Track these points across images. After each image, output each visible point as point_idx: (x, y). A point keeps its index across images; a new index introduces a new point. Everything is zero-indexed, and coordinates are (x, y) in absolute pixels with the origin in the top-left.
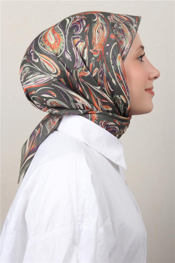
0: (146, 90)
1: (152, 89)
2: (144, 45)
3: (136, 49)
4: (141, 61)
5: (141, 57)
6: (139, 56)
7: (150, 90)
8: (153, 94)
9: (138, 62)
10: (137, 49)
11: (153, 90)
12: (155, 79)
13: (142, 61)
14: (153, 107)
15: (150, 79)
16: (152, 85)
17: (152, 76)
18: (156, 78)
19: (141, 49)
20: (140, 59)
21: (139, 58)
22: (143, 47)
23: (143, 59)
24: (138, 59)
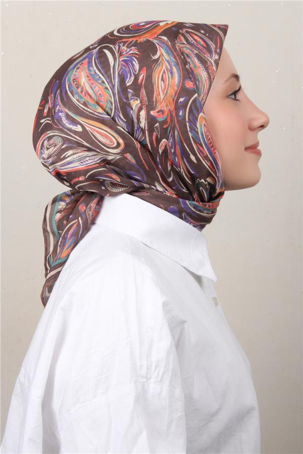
0: (246, 149)
1: (258, 146)
2: (239, 73)
3: (225, 79)
4: (235, 99)
5: (234, 94)
6: (230, 93)
7: (253, 149)
8: (259, 154)
9: (229, 102)
10: (227, 80)
11: (258, 148)
12: (260, 129)
13: (237, 100)
14: (260, 176)
15: (251, 129)
16: (257, 139)
17: (257, 124)
18: (262, 127)
19: (234, 79)
20: (233, 97)
21: (230, 95)
22: (236, 77)
23: (239, 96)
24: (228, 97)
